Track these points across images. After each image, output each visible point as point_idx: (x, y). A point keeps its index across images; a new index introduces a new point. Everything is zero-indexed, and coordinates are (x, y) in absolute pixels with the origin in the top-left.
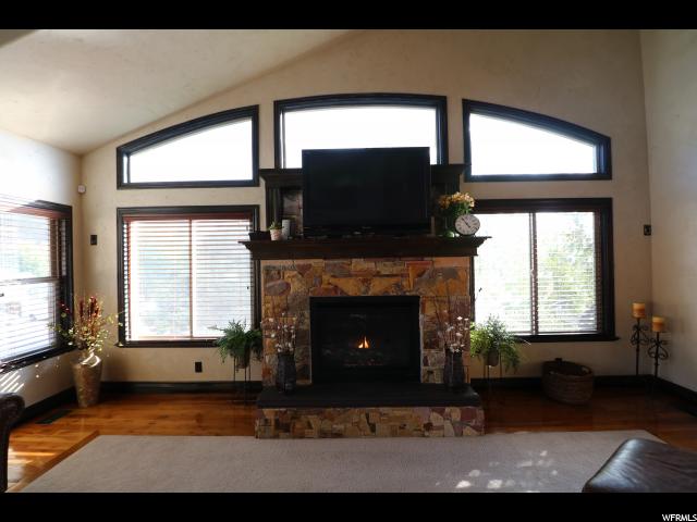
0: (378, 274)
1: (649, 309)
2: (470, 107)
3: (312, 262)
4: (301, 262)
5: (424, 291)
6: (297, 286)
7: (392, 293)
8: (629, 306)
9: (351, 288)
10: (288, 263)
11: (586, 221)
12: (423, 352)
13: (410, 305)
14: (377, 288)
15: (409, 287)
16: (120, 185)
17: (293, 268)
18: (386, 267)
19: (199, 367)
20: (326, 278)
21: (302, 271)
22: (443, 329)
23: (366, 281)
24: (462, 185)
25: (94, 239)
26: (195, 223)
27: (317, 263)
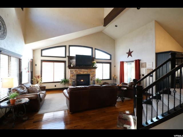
0: (85, 71)
1: (115, 76)
2: (95, 49)
3: (77, 69)
4: (75, 70)
5: (91, 73)
6: (75, 73)
7: (87, 74)
8: (113, 76)
9: (82, 73)
10: (73, 70)
11: (109, 65)
12: (90, 81)
13: (89, 75)
14: (85, 73)
15: (89, 73)
16: (42, 56)
17: (74, 70)
18: (86, 70)
19: (55, 86)
20: (79, 72)
21: (75, 71)
22: (93, 78)
23: (84, 72)
24: (95, 60)
25: (36, 65)
26: (55, 63)
27: (77, 70)
